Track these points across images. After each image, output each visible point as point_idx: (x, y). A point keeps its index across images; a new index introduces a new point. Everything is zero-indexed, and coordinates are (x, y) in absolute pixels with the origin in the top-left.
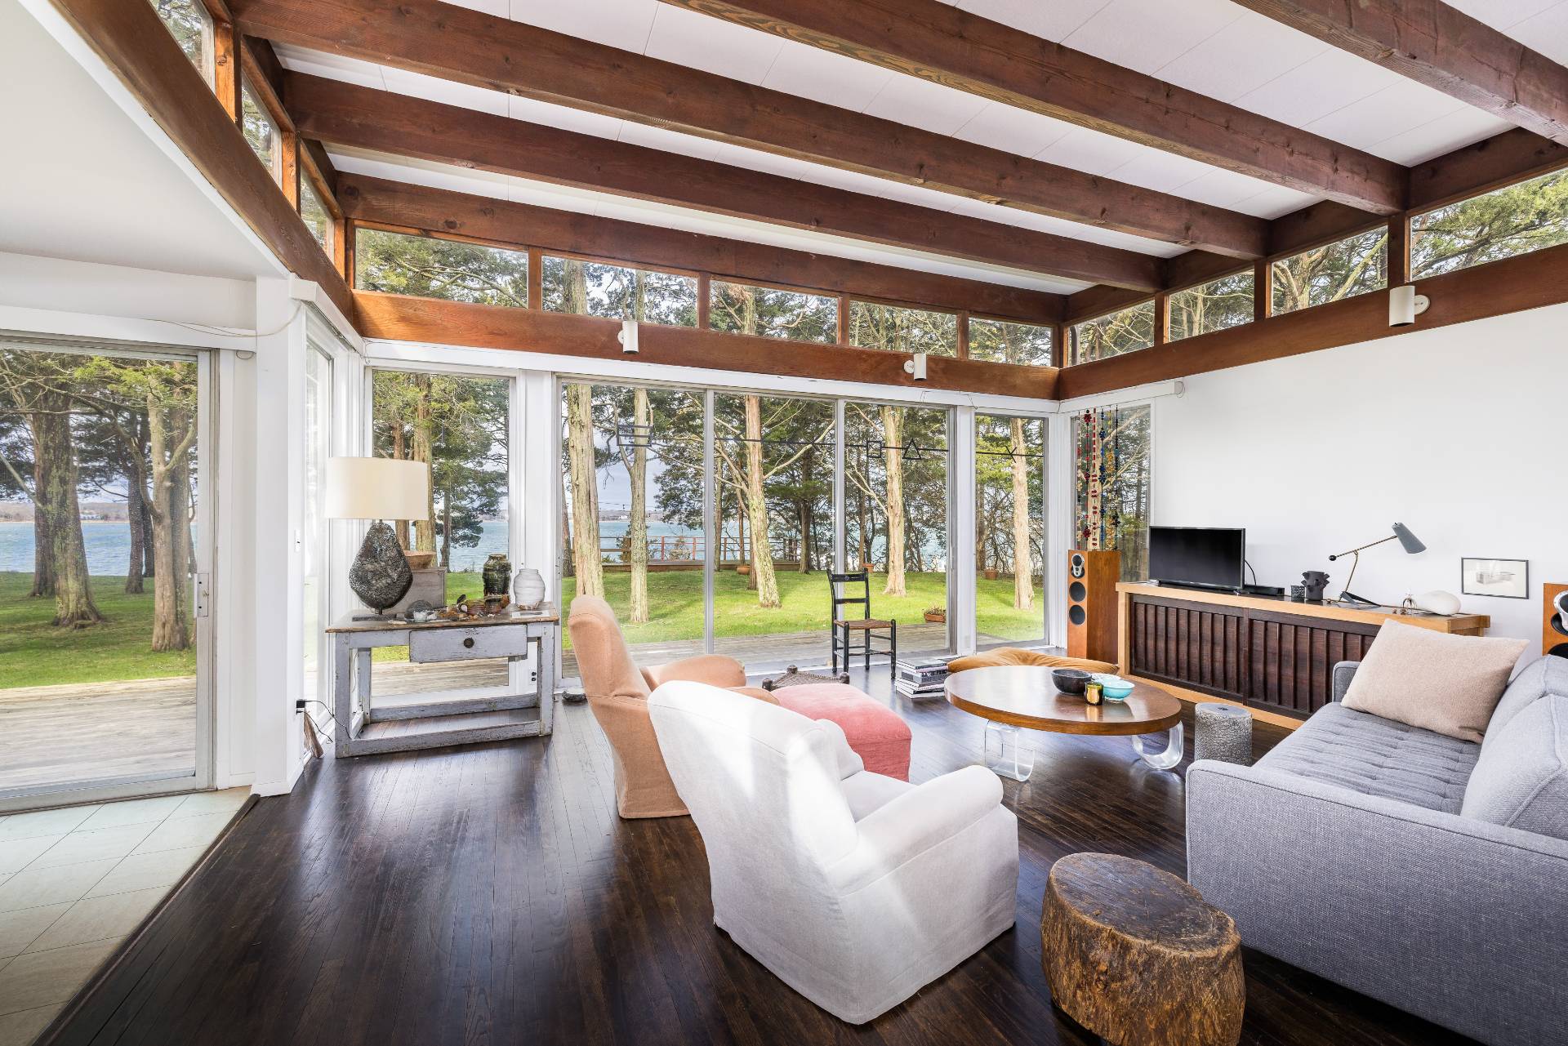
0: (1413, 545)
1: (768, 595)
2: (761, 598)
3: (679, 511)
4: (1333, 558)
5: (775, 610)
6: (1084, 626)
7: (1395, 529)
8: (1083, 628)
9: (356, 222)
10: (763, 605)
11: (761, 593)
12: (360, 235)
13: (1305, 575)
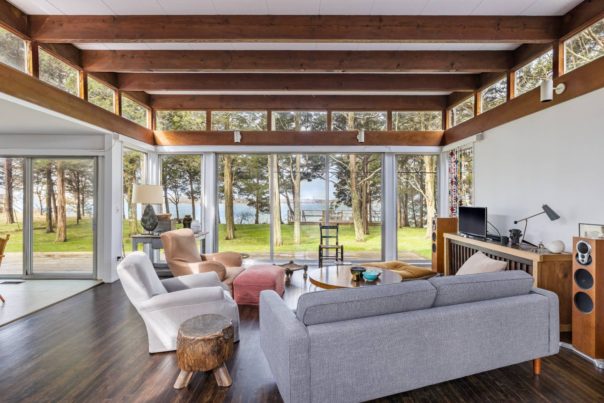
0: (553, 216)
1: (359, 236)
2: (356, 238)
3: (346, 199)
4: (516, 223)
5: (363, 243)
6: (436, 253)
7: (543, 207)
8: (436, 254)
9: (155, 109)
10: (357, 241)
11: (357, 235)
12: (158, 112)
13: (510, 231)
